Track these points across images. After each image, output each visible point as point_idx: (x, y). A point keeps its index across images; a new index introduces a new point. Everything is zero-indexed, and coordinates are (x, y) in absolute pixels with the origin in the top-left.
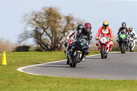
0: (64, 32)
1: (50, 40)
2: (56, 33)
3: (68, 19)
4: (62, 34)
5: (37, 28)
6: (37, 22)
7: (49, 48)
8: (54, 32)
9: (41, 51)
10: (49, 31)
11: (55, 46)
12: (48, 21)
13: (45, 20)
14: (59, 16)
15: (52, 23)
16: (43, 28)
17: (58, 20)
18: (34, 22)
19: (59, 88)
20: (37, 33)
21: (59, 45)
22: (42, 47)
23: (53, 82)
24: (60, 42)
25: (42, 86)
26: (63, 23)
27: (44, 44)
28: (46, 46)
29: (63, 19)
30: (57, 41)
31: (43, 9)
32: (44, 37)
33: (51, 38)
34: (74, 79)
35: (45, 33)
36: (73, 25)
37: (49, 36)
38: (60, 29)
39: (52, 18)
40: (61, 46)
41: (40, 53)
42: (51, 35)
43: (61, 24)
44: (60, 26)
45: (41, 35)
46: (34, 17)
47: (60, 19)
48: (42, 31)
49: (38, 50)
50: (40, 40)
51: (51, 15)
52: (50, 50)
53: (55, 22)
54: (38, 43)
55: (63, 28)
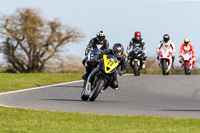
0: (47, 45)
1: (27, 57)
2: (35, 46)
3: (53, 26)
4: (44, 48)
5: (8, 39)
6: (8, 30)
7: (26, 68)
8: (32, 45)
9: (14, 72)
10: (25, 44)
11: (33, 65)
12: (24, 30)
13: (19, 28)
14: (39, 22)
15: (30, 32)
16: (17, 39)
17: (39, 28)
18: (5, 31)
19: (41, 126)
20: (8, 46)
21: (40, 64)
22: (16, 67)
23: (33, 118)
24: (42, 59)
25: (17, 123)
26: (46, 32)
27: (18, 63)
28: (21, 65)
29: (46, 26)
30: (37, 57)
31: (18, 11)
32: (19, 51)
33: (29, 54)
34: (62, 114)
35: (19, 46)
36: (60, 35)
37: (26, 51)
38: (40, 41)
39: (29, 24)
40: (43, 65)
41: (13, 75)
42: (28, 50)
43: (42, 34)
44: (42, 37)
45: (14, 49)
46: (4, 23)
47: (42, 25)
48: (15, 43)
49: (10, 71)
50: (13, 55)
51: (29, 20)
52: (27, 71)
53: (35, 30)
54: (10, 61)
55: (46, 39)
